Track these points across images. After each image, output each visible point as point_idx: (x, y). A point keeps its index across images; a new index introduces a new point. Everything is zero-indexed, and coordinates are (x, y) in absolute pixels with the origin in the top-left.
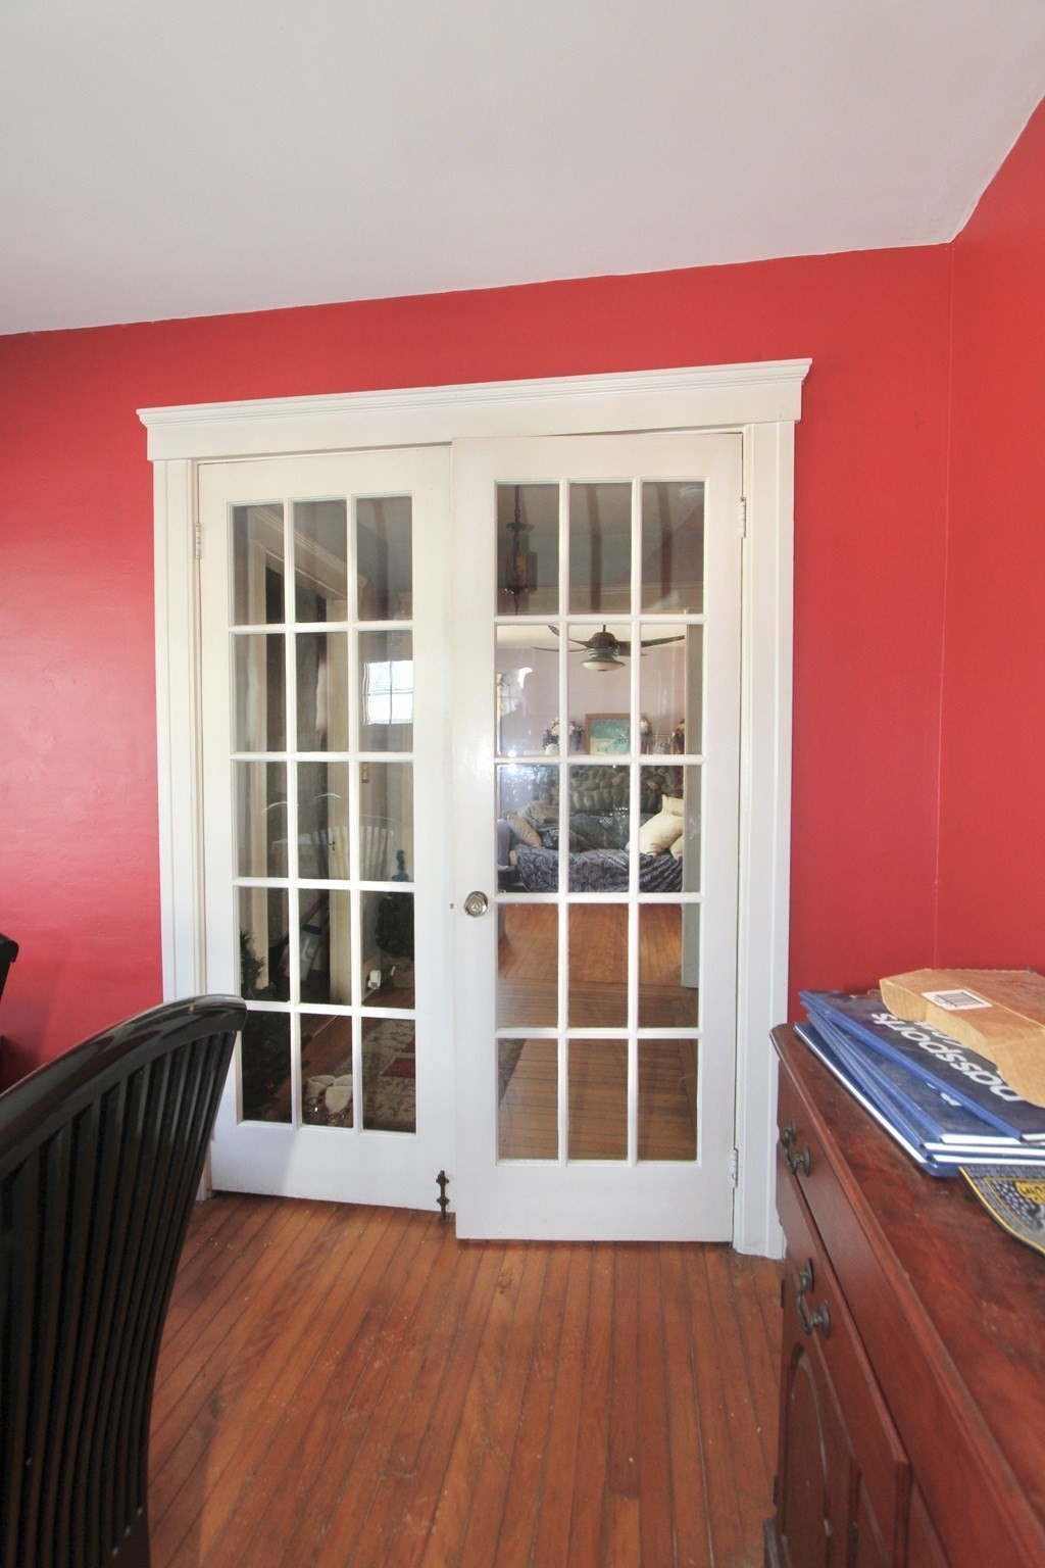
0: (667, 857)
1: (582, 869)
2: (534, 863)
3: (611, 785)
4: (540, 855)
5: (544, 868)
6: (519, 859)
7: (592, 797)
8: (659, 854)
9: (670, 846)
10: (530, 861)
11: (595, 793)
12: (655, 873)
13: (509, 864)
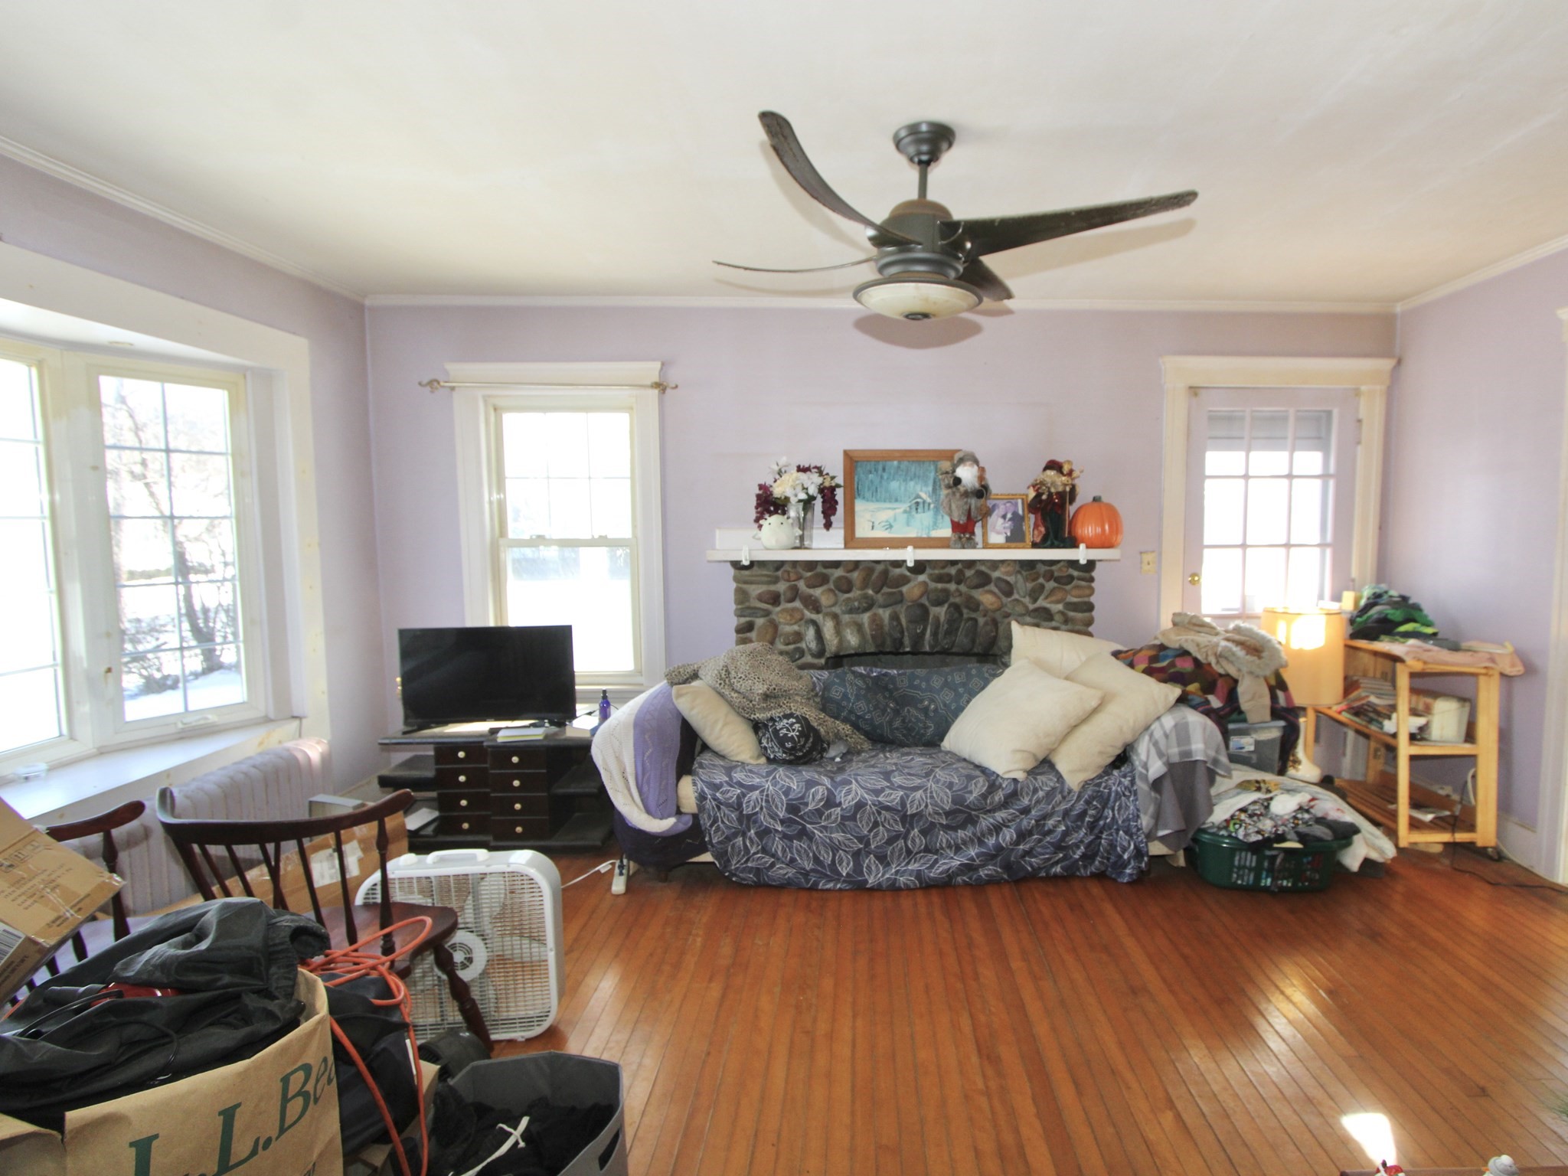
0: (1046, 782)
1: (853, 818)
2: (738, 806)
3: (900, 599)
4: (753, 788)
5: (764, 819)
6: (702, 797)
7: (859, 627)
8: (1032, 773)
9: (1053, 751)
10: (728, 805)
11: (865, 618)
12: (1027, 822)
13: (679, 812)
